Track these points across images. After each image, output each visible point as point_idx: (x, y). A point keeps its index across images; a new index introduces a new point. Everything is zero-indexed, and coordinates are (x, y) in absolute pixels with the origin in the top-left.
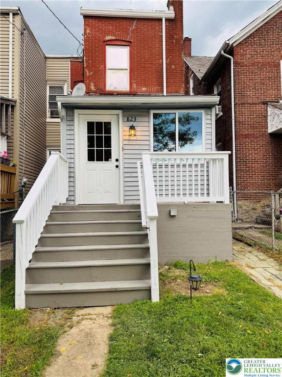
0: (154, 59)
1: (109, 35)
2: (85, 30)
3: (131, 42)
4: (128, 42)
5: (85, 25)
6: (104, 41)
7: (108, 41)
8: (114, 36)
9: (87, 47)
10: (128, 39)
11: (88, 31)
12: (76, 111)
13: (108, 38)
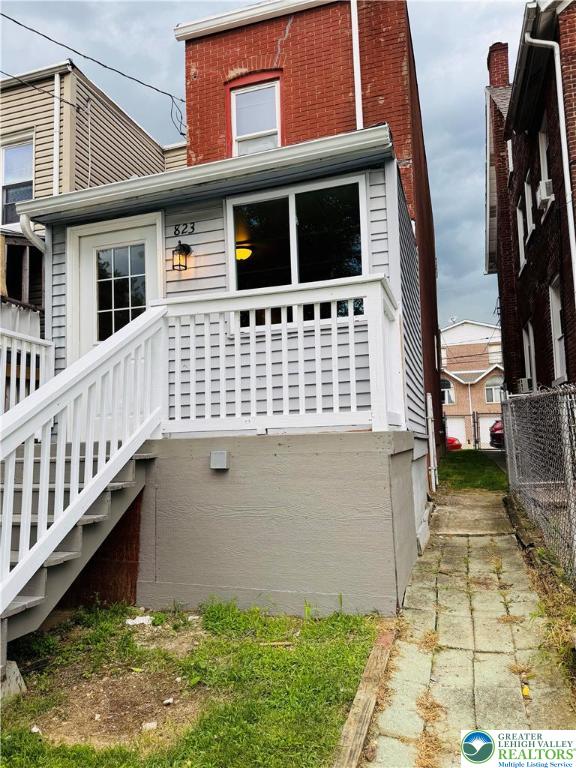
0: (334, 93)
1: (236, 67)
2: (188, 69)
3: (281, 70)
4: (276, 70)
5: (188, 58)
6: (226, 83)
7: (234, 79)
8: (245, 67)
9: (192, 103)
10: (275, 66)
11: (193, 70)
12: (69, 230)
13: (232, 74)
